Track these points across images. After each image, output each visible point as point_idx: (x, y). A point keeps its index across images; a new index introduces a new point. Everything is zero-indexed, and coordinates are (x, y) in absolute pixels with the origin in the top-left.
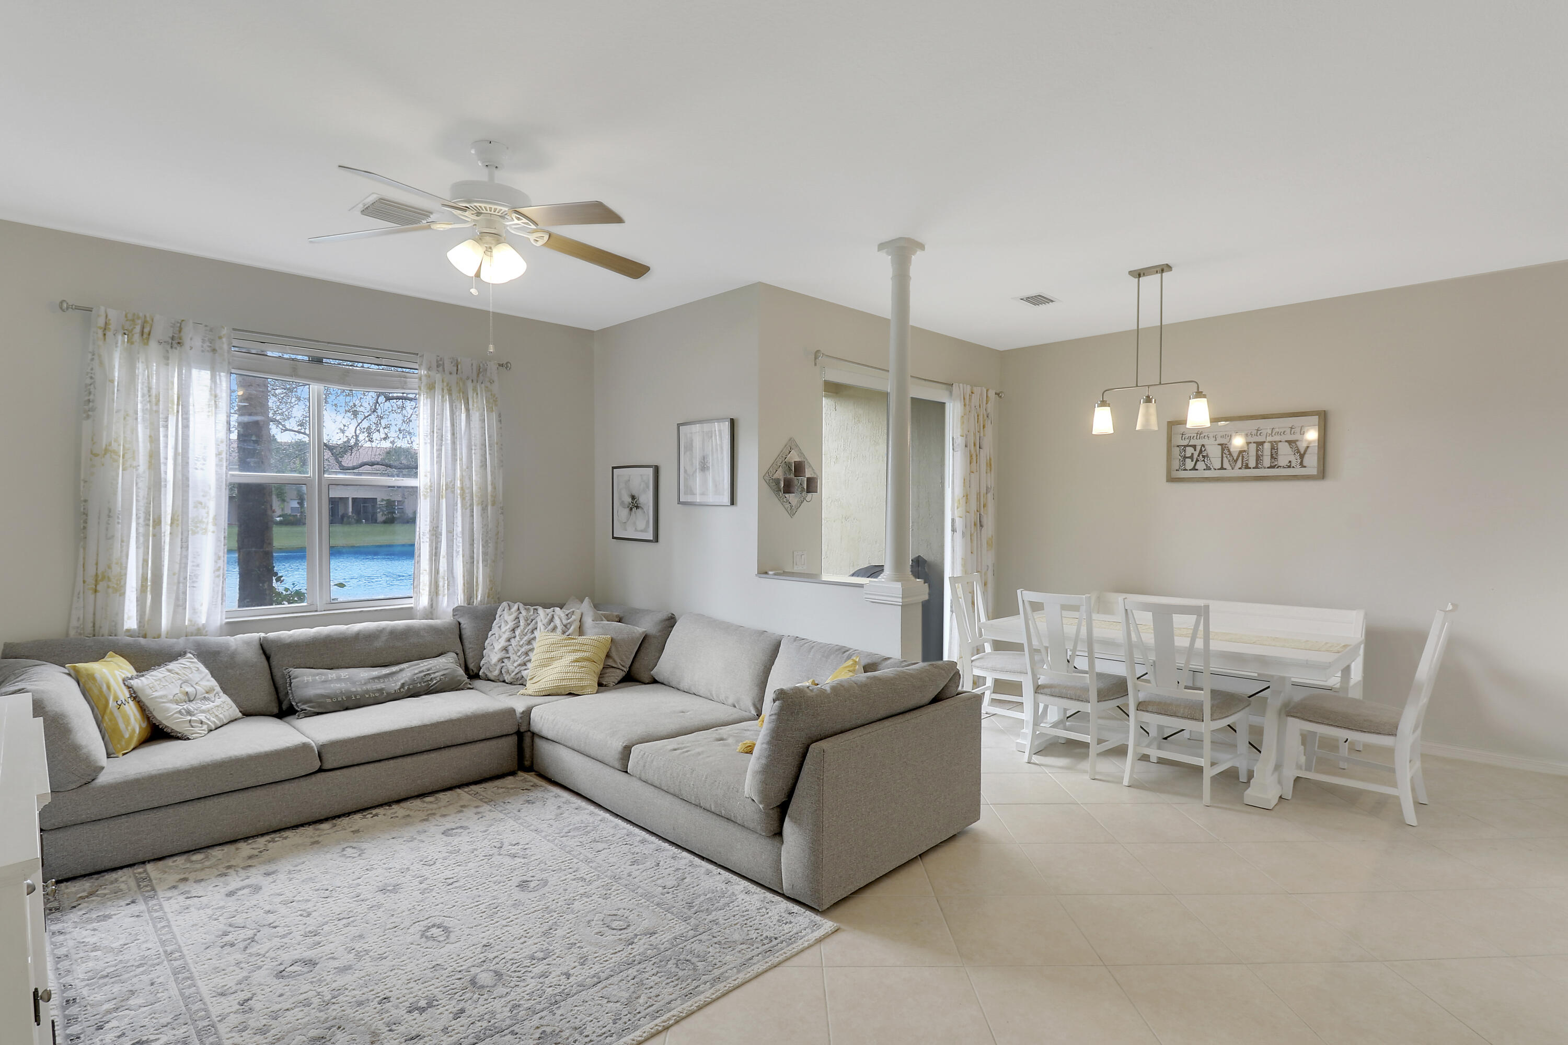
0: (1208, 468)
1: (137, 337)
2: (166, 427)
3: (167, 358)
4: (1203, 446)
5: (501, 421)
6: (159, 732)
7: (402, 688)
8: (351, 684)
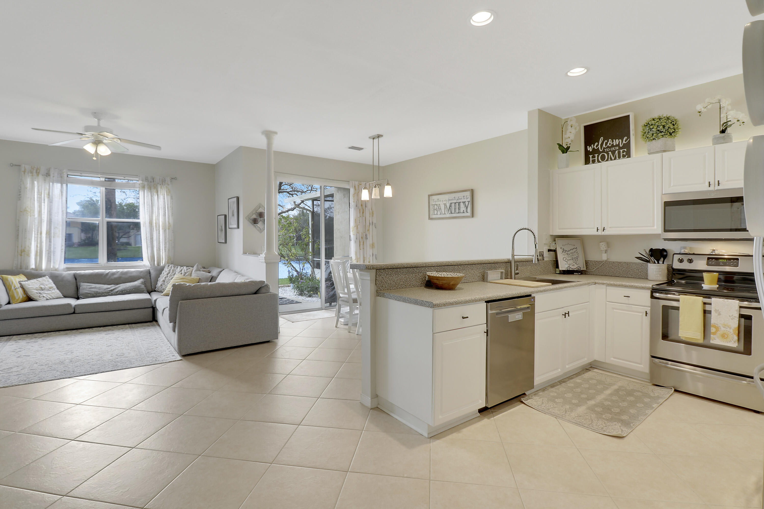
0: (441, 214)
1: (35, 174)
2: (44, 202)
3: (45, 180)
4: (439, 204)
5: (172, 199)
6: (30, 299)
7: (117, 292)
8: (99, 290)
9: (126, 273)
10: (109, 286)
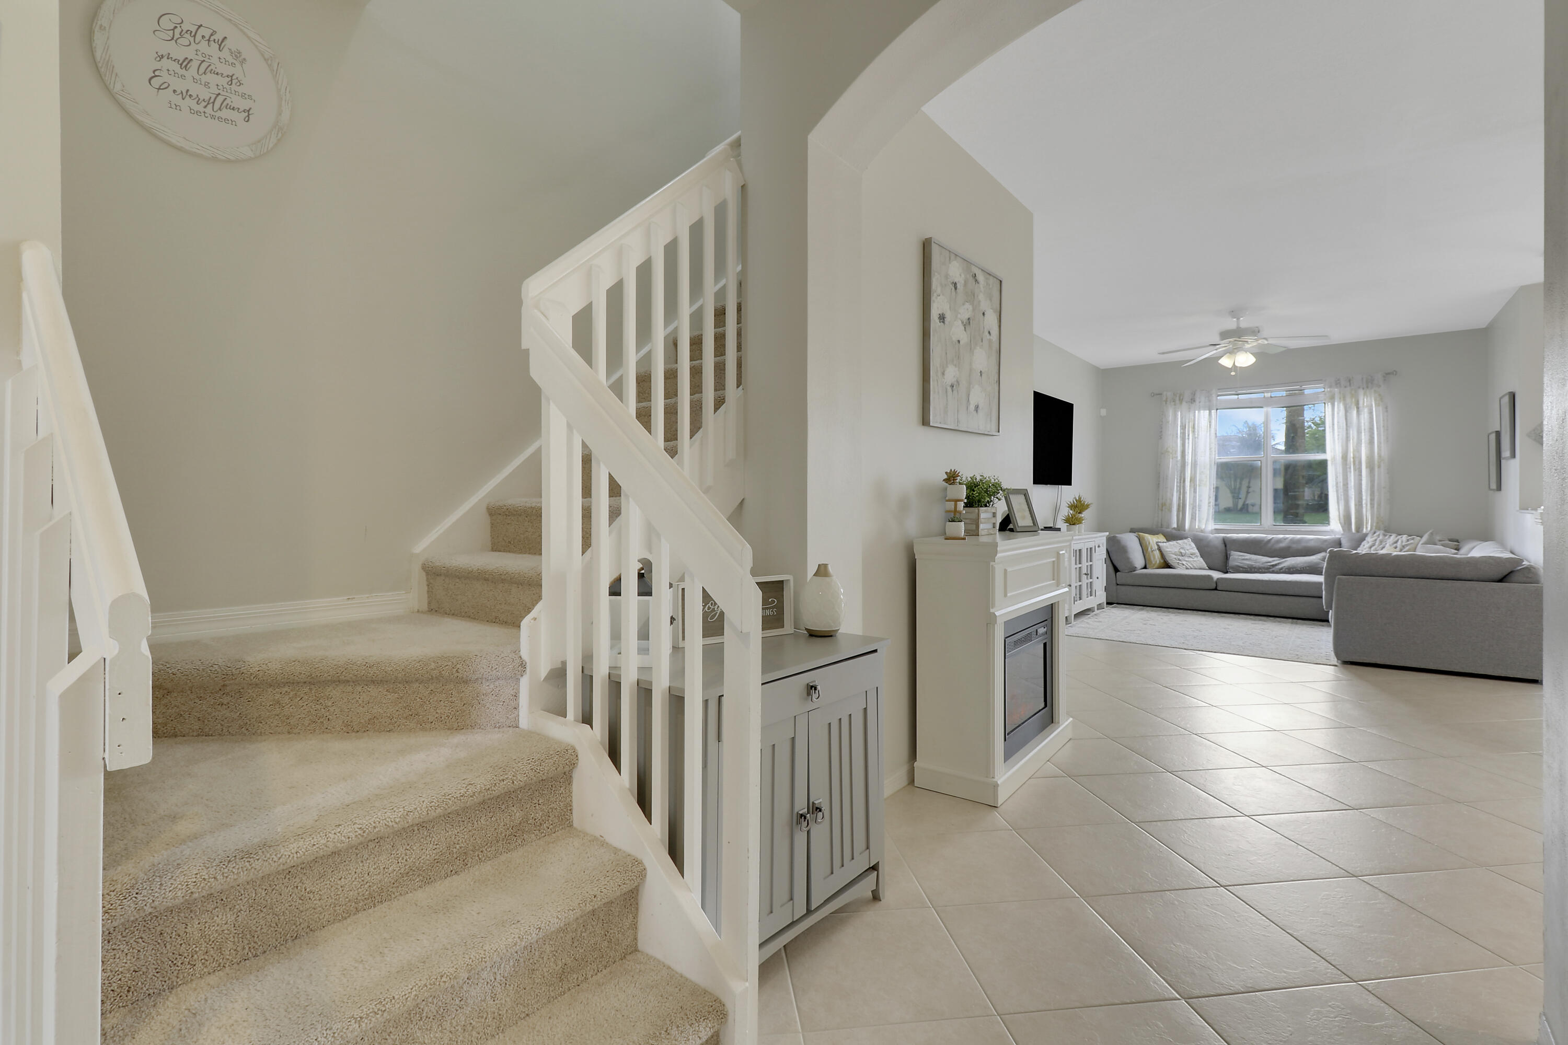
1: (1177, 402)
3: (1189, 408)
6: (1167, 565)
7: (1282, 569)
8: (1255, 562)
9: (1299, 541)
10: (1270, 559)
